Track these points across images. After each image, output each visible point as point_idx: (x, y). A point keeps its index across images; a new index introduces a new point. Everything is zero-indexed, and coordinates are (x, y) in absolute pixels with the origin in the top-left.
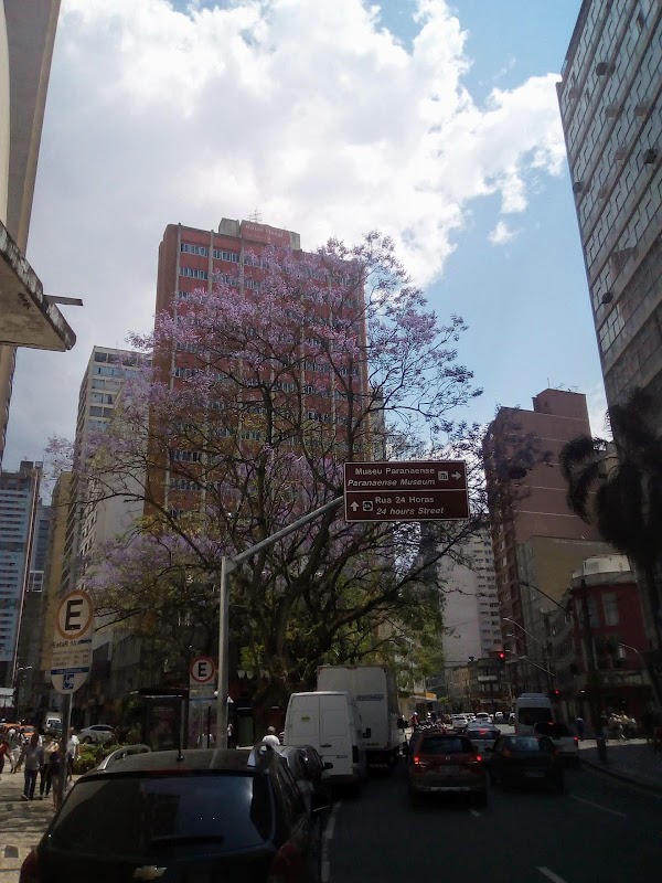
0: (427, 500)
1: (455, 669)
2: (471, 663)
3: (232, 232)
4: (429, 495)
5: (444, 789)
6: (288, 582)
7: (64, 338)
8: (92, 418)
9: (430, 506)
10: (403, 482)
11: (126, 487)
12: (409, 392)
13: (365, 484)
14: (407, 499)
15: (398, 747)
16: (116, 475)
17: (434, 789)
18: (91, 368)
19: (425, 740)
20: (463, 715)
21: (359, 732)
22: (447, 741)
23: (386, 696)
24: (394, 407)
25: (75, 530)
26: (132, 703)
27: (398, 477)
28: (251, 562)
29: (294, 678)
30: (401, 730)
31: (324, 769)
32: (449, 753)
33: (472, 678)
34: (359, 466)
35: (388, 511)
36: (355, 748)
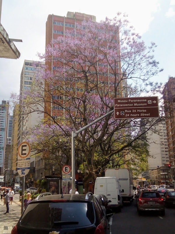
0: (144, 111)
1: (153, 170)
2: (158, 168)
3: (71, 16)
4: (144, 109)
5: (149, 209)
6: (94, 140)
7: (16, 54)
8: (25, 85)
9: (145, 113)
10: (135, 105)
11: (38, 108)
12: (137, 72)
13: (121, 105)
14: (137, 111)
15: (133, 196)
16: (35, 105)
17: (146, 209)
18: (24, 68)
19: (143, 193)
20: (155, 186)
21: (120, 191)
22: (150, 194)
23: (129, 179)
24: (131, 78)
25: (21, 123)
26: (43, 180)
27: (133, 103)
28: (81, 134)
29: (97, 173)
30: (134, 190)
31: (108, 202)
32: (151, 198)
33: (159, 173)
34: (119, 99)
35: (130, 115)
36: (119, 196)
